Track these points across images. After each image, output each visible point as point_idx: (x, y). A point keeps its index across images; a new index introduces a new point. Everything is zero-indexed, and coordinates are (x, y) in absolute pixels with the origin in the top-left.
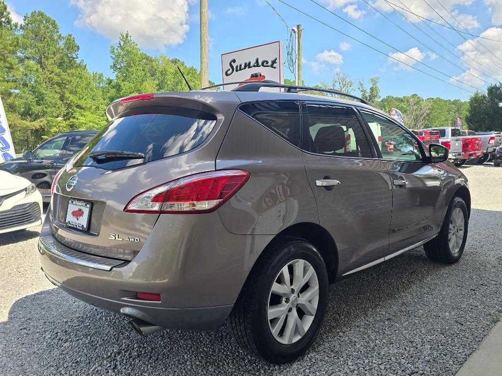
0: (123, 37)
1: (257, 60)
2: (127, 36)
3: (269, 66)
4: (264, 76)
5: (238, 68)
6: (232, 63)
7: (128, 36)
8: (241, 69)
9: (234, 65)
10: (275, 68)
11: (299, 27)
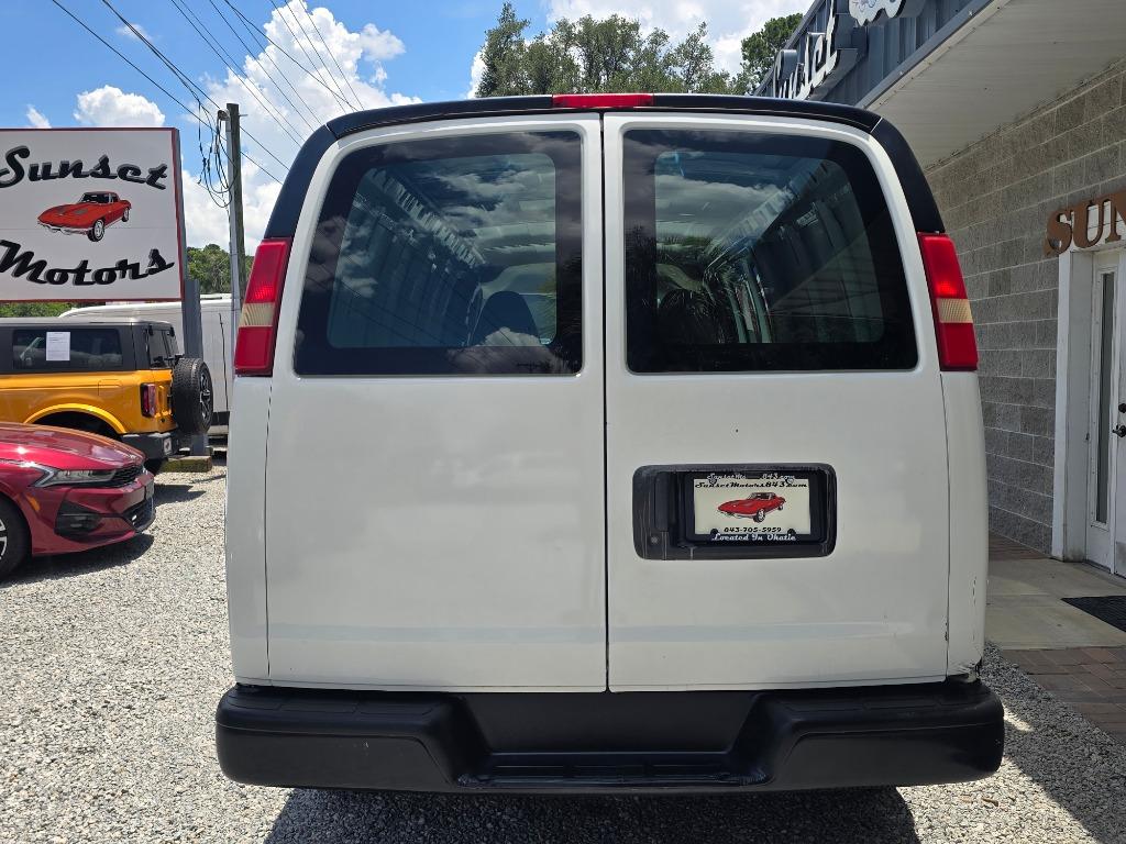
1: (104, 162)
3: (142, 182)
4: (126, 202)
5: (39, 173)
6: (17, 156)
8: (47, 175)
9: (25, 164)
10: (162, 187)
11: (233, 108)
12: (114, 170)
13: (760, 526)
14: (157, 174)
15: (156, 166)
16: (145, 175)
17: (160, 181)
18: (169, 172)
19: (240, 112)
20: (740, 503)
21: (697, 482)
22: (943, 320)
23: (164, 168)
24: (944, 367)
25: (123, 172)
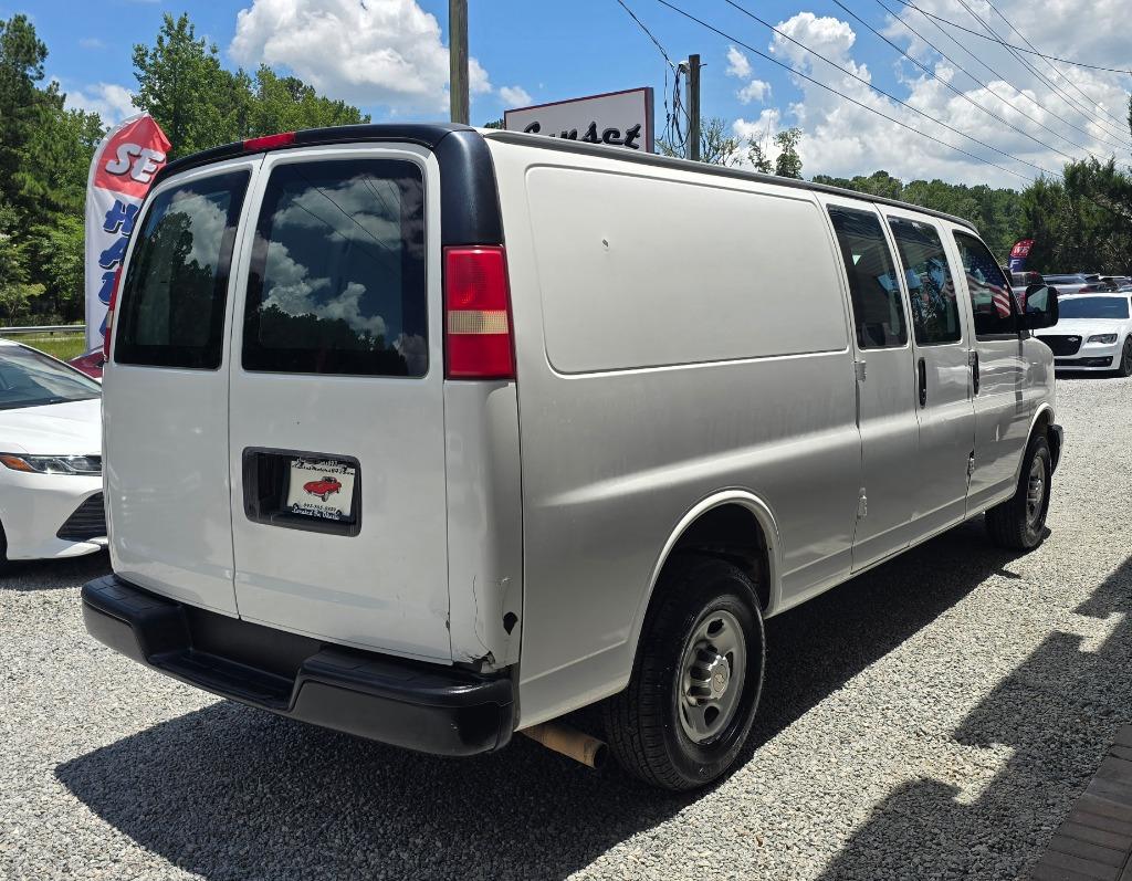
0: (170, 26)
1: (593, 128)
2: (182, 26)
3: (621, 143)
6: (531, 132)
7: (184, 26)
11: (695, 59)
12: (600, 136)
13: (324, 504)
14: (633, 134)
15: (631, 126)
16: (623, 136)
17: (635, 141)
18: (642, 132)
19: (701, 63)
20: (315, 484)
21: (293, 463)
22: (451, 331)
23: (638, 128)
24: (447, 376)
25: (606, 139)
